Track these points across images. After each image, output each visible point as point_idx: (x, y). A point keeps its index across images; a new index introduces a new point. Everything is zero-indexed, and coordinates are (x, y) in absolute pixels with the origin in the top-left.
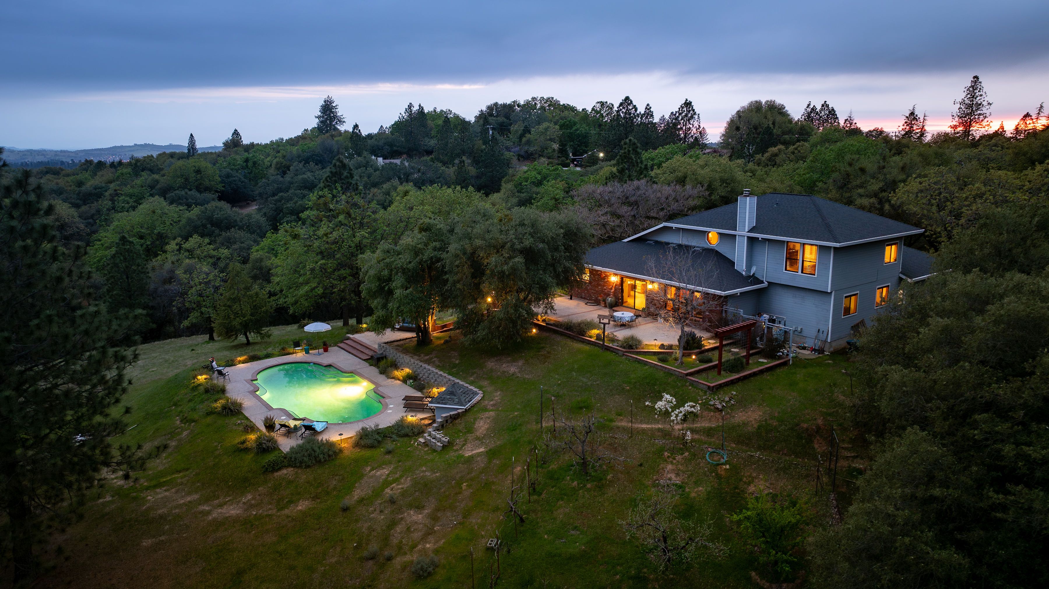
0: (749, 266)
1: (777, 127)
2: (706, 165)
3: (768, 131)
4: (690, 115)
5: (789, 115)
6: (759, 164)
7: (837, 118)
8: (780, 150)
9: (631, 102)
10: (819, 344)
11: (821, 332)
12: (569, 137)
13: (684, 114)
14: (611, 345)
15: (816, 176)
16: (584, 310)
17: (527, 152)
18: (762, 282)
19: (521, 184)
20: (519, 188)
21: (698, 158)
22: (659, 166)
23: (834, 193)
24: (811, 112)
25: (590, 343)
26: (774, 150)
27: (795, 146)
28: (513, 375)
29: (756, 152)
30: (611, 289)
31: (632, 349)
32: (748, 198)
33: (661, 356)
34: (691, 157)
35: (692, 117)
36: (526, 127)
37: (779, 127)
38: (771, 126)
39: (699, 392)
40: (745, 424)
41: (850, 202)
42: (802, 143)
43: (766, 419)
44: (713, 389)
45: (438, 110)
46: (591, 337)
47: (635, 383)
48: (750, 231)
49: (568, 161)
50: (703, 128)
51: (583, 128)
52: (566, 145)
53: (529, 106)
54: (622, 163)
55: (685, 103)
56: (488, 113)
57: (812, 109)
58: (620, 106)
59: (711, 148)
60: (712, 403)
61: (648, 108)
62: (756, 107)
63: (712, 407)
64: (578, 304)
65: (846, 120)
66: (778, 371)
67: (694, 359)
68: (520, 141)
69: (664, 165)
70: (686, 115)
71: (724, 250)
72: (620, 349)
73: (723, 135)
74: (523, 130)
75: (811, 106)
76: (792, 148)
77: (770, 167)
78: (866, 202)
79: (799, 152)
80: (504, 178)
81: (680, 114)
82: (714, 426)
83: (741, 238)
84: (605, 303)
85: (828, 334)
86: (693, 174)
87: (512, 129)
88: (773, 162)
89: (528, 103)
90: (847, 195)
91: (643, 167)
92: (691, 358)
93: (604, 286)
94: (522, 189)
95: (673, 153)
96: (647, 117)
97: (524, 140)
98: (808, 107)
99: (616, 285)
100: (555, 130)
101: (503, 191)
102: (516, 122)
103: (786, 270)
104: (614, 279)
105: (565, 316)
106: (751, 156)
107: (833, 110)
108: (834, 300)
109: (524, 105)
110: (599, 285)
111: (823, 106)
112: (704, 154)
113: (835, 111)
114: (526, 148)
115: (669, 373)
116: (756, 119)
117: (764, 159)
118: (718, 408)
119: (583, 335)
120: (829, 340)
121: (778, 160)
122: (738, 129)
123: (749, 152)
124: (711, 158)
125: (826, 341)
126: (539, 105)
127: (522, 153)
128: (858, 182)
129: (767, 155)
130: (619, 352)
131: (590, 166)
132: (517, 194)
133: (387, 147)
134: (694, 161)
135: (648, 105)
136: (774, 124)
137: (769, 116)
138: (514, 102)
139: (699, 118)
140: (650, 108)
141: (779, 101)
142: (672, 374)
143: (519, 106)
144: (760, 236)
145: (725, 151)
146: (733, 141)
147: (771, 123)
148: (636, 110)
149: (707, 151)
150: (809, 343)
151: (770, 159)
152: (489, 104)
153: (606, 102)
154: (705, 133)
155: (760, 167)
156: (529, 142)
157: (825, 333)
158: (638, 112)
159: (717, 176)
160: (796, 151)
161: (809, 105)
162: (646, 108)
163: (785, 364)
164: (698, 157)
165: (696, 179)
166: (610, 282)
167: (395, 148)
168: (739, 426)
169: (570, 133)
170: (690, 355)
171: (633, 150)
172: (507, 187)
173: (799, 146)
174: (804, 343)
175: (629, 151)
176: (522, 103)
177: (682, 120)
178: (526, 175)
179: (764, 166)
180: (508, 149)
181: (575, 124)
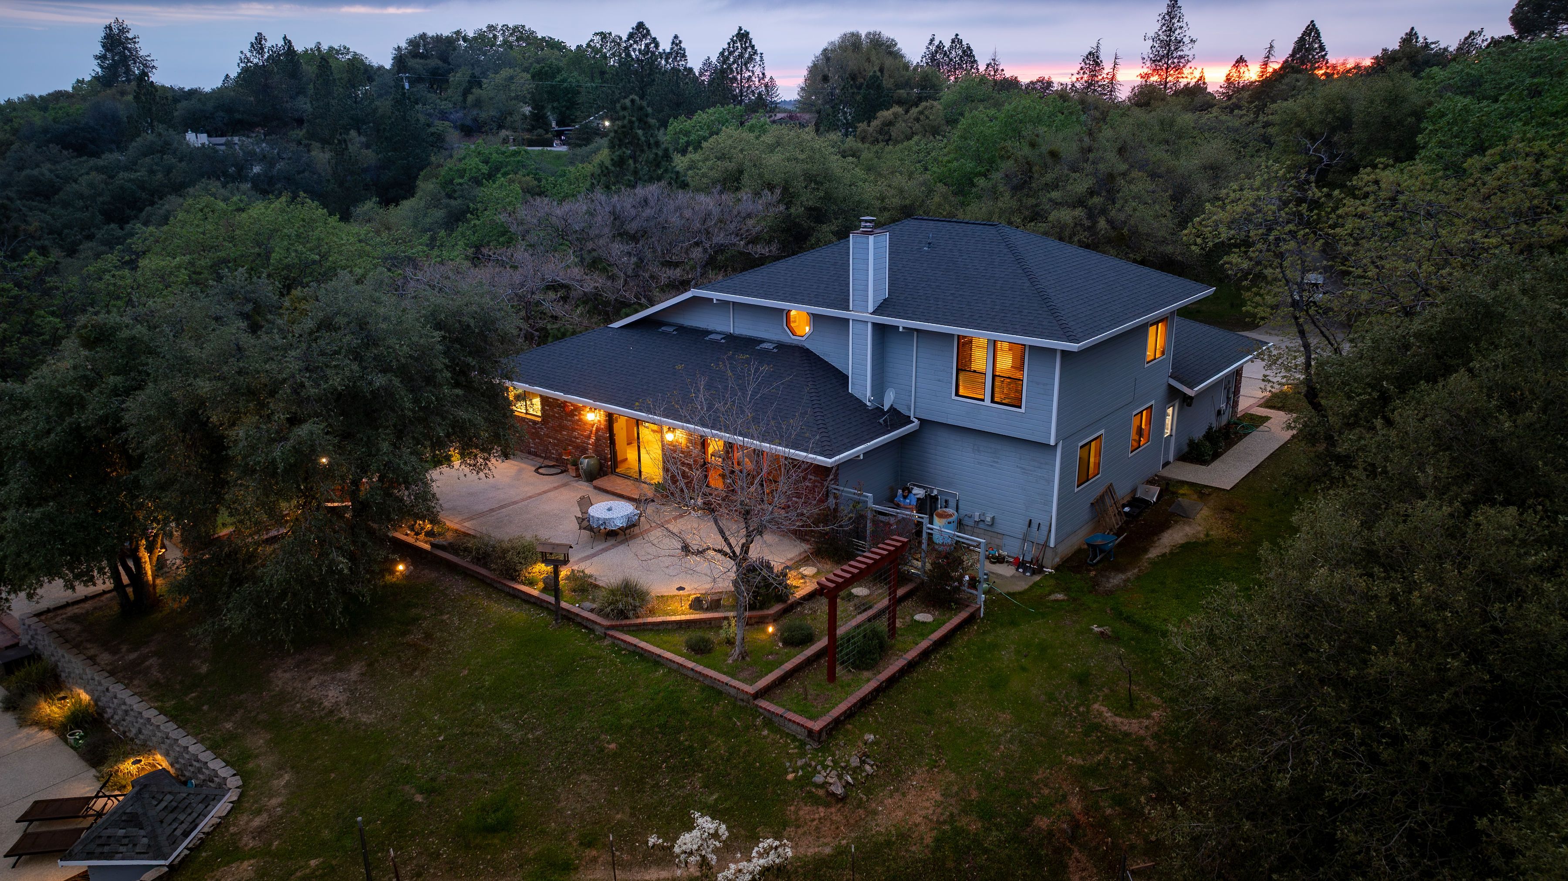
0: (879, 387)
1: (886, 74)
2: (778, 144)
3: (875, 83)
4: (747, 56)
5: (902, 57)
6: (863, 140)
7: (975, 61)
8: (896, 115)
9: (648, 31)
10: (1031, 553)
11: (1034, 526)
12: (549, 92)
13: (737, 54)
14: (575, 609)
15: (970, 165)
16: (530, 490)
17: (475, 120)
18: (907, 421)
19: (451, 181)
20: (449, 189)
21: (765, 131)
22: (698, 146)
23: (1007, 201)
24: (936, 52)
25: (528, 600)
26: (885, 114)
27: (920, 108)
28: (331, 712)
29: (858, 119)
30: (589, 437)
31: (627, 618)
32: (871, 238)
33: (696, 634)
34: (751, 129)
35: (751, 59)
36: (473, 76)
37: (890, 77)
38: (879, 74)
39: (787, 745)
40: (904, 837)
41: (1036, 216)
42: (930, 102)
43: (952, 815)
44: (820, 737)
45: (325, 47)
46: (531, 583)
47: (632, 728)
48: (879, 310)
49: (550, 135)
50: (771, 78)
51: (574, 78)
52: (543, 107)
53: (482, 40)
54: (620, 146)
55: (738, 34)
56: (410, 52)
57: (938, 47)
58: (629, 39)
59: (785, 111)
60: (819, 779)
61: (676, 41)
62: (852, 43)
63: (821, 792)
64: (520, 471)
65: (988, 65)
66: (960, 642)
67: (773, 634)
68: (465, 100)
69: (704, 144)
70: (741, 56)
71: (824, 349)
72: (599, 620)
73: (802, 89)
74: (469, 82)
75: (936, 43)
76: (914, 111)
77: (881, 145)
78: (1066, 215)
79: (927, 118)
80: (422, 170)
81: (731, 53)
82: (828, 850)
83: (859, 326)
84: (577, 469)
85: (1050, 531)
86: (755, 165)
87: (451, 79)
88: (885, 135)
89: (481, 37)
90: (1032, 201)
91: (660, 153)
92: (764, 631)
93: (574, 430)
94: (455, 191)
95: (724, 122)
96: (676, 58)
97: (470, 98)
98: (930, 44)
99: (598, 429)
100: (524, 82)
101: (419, 194)
102: (460, 66)
103: (957, 394)
104: (593, 417)
105: (482, 514)
106: (848, 125)
107: (969, 48)
108: (1062, 458)
109: (475, 38)
110: (563, 427)
111: (953, 41)
112: (774, 122)
113: (971, 50)
114: (475, 113)
115: (714, 691)
116: (852, 65)
117: (871, 129)
118: (833, 794)
119: (514, 579)
120: (1052, 545)
121: (894, 132)
122: (825, 79)
123: (845, 118)
124: (785, 131)
125: (1046, 545)
126: (501, 38)
127: (468, 122)
128: (1049, 177)
129: (875, 123)
130: (597, 627)
131: (580, 146)
132: (445, 201)
133: (222, 114)
134: (757, 138)
135: (676, 37)
136: (881, 70)
137: (873, 58)
138: (458, 33)
139: (762, 60)
140: (680, 42)
141: (887, 33)
142: (720, 693)
143: (465, 39)
144: (902, 323)
145: (807, 116)
146: (818, 98)
147: (877, 68)
148: (657, 46)
149: (779, 116)
150: (1010, 548)
151: (880, 131)
152: (411, 36)
153: (610, 34)
154: (774, 86)
155: (867, 145)
156: (478, 103)
157: (1044, 529)
158: (661, 50)
159: (799, 168)
160: (922, 117)
161: (932, 40)
162: (673, 43)
163: (971, 620)
164: (763, 130)
165: (761, 176)
166: (585, 423)
167: (238, 116)
168: (889, 843)
169: (552, 86)
170: (762, 621)
171: (640, 120)
172: (426, 186)
173: (926, 108)
174: (999, 547)
175: (631, 122)
176: (471, 34)
177: (734, 63)
178: (461, 166)
179: (872, 143)
180: (444, 116)
181: (559, 70)
